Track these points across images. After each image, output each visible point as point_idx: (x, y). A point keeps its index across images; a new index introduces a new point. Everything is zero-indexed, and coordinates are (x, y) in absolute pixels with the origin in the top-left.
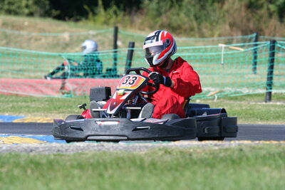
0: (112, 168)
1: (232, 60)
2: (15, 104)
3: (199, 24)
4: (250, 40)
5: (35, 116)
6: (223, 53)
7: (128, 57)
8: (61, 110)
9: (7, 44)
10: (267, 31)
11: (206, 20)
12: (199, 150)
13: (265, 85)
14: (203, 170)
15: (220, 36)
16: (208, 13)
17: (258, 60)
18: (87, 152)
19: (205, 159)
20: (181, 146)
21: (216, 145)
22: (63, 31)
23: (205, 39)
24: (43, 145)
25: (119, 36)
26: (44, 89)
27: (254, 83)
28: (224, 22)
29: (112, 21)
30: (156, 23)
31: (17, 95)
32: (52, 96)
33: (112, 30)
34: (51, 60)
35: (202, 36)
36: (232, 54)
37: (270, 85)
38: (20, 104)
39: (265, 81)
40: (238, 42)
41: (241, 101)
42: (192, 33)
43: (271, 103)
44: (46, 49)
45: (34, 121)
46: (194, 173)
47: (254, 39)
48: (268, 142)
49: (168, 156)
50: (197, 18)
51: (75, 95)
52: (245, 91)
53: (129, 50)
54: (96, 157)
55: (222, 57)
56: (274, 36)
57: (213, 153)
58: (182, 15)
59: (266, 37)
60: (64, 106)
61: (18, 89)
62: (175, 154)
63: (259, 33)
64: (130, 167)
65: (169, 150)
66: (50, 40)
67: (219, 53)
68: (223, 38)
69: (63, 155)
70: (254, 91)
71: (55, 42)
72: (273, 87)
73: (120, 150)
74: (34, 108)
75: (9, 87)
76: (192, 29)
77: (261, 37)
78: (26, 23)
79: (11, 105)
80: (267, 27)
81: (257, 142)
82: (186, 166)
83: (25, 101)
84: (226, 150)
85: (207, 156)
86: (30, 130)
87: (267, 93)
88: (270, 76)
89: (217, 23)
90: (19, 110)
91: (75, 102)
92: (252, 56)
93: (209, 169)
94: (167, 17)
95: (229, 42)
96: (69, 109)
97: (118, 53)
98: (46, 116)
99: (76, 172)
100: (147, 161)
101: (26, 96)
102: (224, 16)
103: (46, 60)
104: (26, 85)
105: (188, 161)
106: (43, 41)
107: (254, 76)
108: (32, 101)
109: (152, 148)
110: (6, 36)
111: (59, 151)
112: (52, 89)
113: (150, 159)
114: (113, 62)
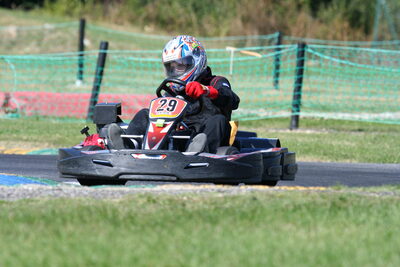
0: (72, 222)
1: (244, 70)
3: (200, 17)
4: (270, 42)
6: (232, 60)
7: (98, 63)
8: (3, 136)
10: (294, 30)
11: (209, 12)
12: (195, 198)
13: (290, 106)
14: (201, 226)
15: (228, 34)
17: (281, 71)
18: (38, 198)
19: (205, 211)
20: (171, 192)
21: (219, 191)
22: (7, 24)
23: (207, 39)
25: (87, 32)
27: (275, 103)
28: (235, 15)
29: (78, 10)
30: (139, 14)
33: (77, 23)
35: (204, 34)
36: (245, 61)
37: (297, 106)
39: (290, 99)
40: (253, 44)
41: (256, 128)
42: (190, 29)
43: (297, 131)
46: (189, 232)
47: (276, 41)
48: (292, 188)
49: (152, 205)
50: (196, 9)
51: (23, 114)
52: (263, 113)
53: (100, 54)
54: (50, 206)
55: (231, 65)
56: (304, 36)
57: (216, 203)
58: (176, 4)
59: (293, 38)
60: (8, 131)
62: (161, 203)
63: (283, 33)
64: (98, 221)
65: (154, 197)
67: (227, 60)
68: (232, 38)
69: (3, 202)
70: (274, 113)
72: (301, 109)
73: (85, 196)
76: (190, 24)
77: (286, 38)
80: (294, 24)
82: (176, 221)
84: (234, 198)
85: (206, 207)
87: (293, 117)
88: (297, 93)
89: (225, 16)
91: (23, 125)
92: (273, 65)
93: (208, 225)
94: (155, 7)
95: (241, 44)
96: (15, 135)
97: (85, 57)
99: (22, 227)
100: (123, 212)
102: (235, 6)
105: (180, 213)
107: (275, 92)
109: (130, 194)
113: (126, 209)
114: (77, 69)
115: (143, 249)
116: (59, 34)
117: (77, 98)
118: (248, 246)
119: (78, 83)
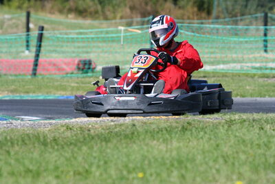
0: (18, 145)
3: (103, 8)
6: (122, 35)
7: (38, 39)
11: (109, 4)
12: (96, 126)
14: (99, 145)
15: (121, 18)
19: (102, 134)
20: (81, 122)
21: (112, 121)
23: (109, 22)
25: (31, 19)
28: (125, 6)
29: (25, 5)
30: (65, 7)
33: (24, 14)
35: (106, 18)
36: (131, 35)
42: (97, 15)
46: (91, 148)
48: (158, 117)
49: (69, 131)
50: (101, 2)
53: (39, 34)
54: (4, 134)
55: (122, 38)
57: (109, 128)
62: (75, 130)
64: (34, 143)
65: (71, 126)
67: (119, 35)
68: (124, 20)
73: (27, 127)
76: (96, 12)
80: (163, 9)
82: (84, 142)
84: (121, 125)
85: (103, 131)
89: (119, 6)
93: (104, 143)
95: (130, 24)
97: (30, 36)
100: (50, 137)
105: (87, 136)
109: (56, 124)
113: (53, 135)
114: (25, 44)
115: (62, 159)
116: (14, 21)
117: (26, 62)
118: (128, 156)
119: (27, 52)
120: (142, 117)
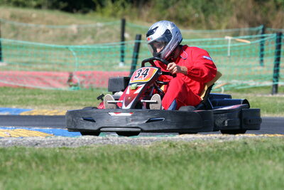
0: (116, 162)
1: (239, 53)
2: (22, 96)
3: (207, 16)
4: (257, 32)
5: (43, 108)
6: (229, 45)
7: (135, 49)
8: (68, 102)
9: (16, 36)
10: (274, 23)
11: (213, 12)
12: (203, 144)
13: (272, 78)
14: (207, 164)
15: (227, 28)
16: (215, 5)
17: (265, 52)
18: (92, 145)
19: (210, 153)
20: (186, 139)
21: (220, 138)
22: (71, 24)
23: (212, 31)
24: (48, 138)
25: (127, 28)
26: (51, 82)
27: (261, 76)
28: (232, 14)
29: (120, 13)
30: (164, 15)
31: (24, 88)
32: (59, 89)
33: (119, 22)
34: (59, 52)
35: (210, 28)
36: (239, 46)
37: (276, 77)
38: (27, 96)
39: (271, 73)
40: (245, 34)
41: (247, 93)
42: (199, 25)
43: (278, 95)
44: (54, 41)
45: (41, 114)
46: (198, 167)
47: (261, 31)
48: (272, 135)
49: (173, 149)
50: (204, 10)
51: (82, 87)
52: (252, 83)
53: (136, 43)
54: (101, 151)
55: (229, 49)
56: (281, 28)
57: (218, 146)
58: (190, 7)
59: (273, 29)
60: (71, 99)
61: (25, 82)
62: (179, 147)
63: (266, 25)
64: (134, 161)
65: (174, 143)
66: (58, 32)
67: (226, 46)
68: (230, 30)
69: (68, 148)
70: (260, 83)
71: (63, 34)
72: (279, 80)
73: (126, 143)
74: (41, 100)
75: (17, 80)
76: (199, 21)
77: (268, 29)
78: (34, 16)
79: (18, 98)
80: (274, 19)
81: (262, 135)
82: (190, 160)
83: (33, 94)
84: (231, 143)
85: (211, 149)
86: (37, 123)
87: (273, 85)
88: (276, 68)
89: (225, 15)
90: (26, 102)
91: (82, 94)
92: (259, 48)
93: (213, 162)
94: (175, 9)
95: (236, 34)
96: (77, 102)
97: (125, 46)
98: (54, 109)
99: (80, 166)
100: (151, 154)
101: (34, 89)
102: (231, 8)
103: (53, 52)
104: (33, 77)
105: (193, 154)
106: (51, 33)
107: (261, 68)
108: (39, 94)
109: (157, 141)
110: (14, 28)
111: (64, 144)
112: (60, 81)
113: (154, 152)
114: (120, 54)
115: (166, 179)
118: (240, 176)
119: (121, 65)
120: (254, 135)
